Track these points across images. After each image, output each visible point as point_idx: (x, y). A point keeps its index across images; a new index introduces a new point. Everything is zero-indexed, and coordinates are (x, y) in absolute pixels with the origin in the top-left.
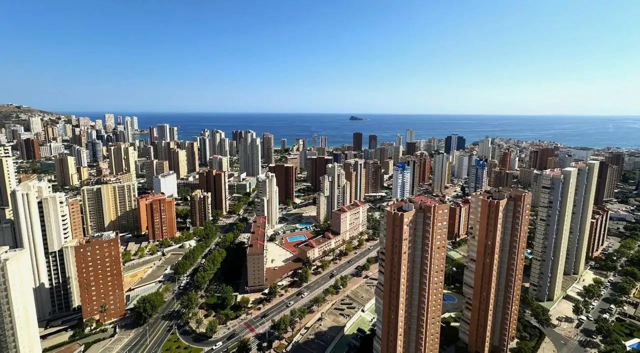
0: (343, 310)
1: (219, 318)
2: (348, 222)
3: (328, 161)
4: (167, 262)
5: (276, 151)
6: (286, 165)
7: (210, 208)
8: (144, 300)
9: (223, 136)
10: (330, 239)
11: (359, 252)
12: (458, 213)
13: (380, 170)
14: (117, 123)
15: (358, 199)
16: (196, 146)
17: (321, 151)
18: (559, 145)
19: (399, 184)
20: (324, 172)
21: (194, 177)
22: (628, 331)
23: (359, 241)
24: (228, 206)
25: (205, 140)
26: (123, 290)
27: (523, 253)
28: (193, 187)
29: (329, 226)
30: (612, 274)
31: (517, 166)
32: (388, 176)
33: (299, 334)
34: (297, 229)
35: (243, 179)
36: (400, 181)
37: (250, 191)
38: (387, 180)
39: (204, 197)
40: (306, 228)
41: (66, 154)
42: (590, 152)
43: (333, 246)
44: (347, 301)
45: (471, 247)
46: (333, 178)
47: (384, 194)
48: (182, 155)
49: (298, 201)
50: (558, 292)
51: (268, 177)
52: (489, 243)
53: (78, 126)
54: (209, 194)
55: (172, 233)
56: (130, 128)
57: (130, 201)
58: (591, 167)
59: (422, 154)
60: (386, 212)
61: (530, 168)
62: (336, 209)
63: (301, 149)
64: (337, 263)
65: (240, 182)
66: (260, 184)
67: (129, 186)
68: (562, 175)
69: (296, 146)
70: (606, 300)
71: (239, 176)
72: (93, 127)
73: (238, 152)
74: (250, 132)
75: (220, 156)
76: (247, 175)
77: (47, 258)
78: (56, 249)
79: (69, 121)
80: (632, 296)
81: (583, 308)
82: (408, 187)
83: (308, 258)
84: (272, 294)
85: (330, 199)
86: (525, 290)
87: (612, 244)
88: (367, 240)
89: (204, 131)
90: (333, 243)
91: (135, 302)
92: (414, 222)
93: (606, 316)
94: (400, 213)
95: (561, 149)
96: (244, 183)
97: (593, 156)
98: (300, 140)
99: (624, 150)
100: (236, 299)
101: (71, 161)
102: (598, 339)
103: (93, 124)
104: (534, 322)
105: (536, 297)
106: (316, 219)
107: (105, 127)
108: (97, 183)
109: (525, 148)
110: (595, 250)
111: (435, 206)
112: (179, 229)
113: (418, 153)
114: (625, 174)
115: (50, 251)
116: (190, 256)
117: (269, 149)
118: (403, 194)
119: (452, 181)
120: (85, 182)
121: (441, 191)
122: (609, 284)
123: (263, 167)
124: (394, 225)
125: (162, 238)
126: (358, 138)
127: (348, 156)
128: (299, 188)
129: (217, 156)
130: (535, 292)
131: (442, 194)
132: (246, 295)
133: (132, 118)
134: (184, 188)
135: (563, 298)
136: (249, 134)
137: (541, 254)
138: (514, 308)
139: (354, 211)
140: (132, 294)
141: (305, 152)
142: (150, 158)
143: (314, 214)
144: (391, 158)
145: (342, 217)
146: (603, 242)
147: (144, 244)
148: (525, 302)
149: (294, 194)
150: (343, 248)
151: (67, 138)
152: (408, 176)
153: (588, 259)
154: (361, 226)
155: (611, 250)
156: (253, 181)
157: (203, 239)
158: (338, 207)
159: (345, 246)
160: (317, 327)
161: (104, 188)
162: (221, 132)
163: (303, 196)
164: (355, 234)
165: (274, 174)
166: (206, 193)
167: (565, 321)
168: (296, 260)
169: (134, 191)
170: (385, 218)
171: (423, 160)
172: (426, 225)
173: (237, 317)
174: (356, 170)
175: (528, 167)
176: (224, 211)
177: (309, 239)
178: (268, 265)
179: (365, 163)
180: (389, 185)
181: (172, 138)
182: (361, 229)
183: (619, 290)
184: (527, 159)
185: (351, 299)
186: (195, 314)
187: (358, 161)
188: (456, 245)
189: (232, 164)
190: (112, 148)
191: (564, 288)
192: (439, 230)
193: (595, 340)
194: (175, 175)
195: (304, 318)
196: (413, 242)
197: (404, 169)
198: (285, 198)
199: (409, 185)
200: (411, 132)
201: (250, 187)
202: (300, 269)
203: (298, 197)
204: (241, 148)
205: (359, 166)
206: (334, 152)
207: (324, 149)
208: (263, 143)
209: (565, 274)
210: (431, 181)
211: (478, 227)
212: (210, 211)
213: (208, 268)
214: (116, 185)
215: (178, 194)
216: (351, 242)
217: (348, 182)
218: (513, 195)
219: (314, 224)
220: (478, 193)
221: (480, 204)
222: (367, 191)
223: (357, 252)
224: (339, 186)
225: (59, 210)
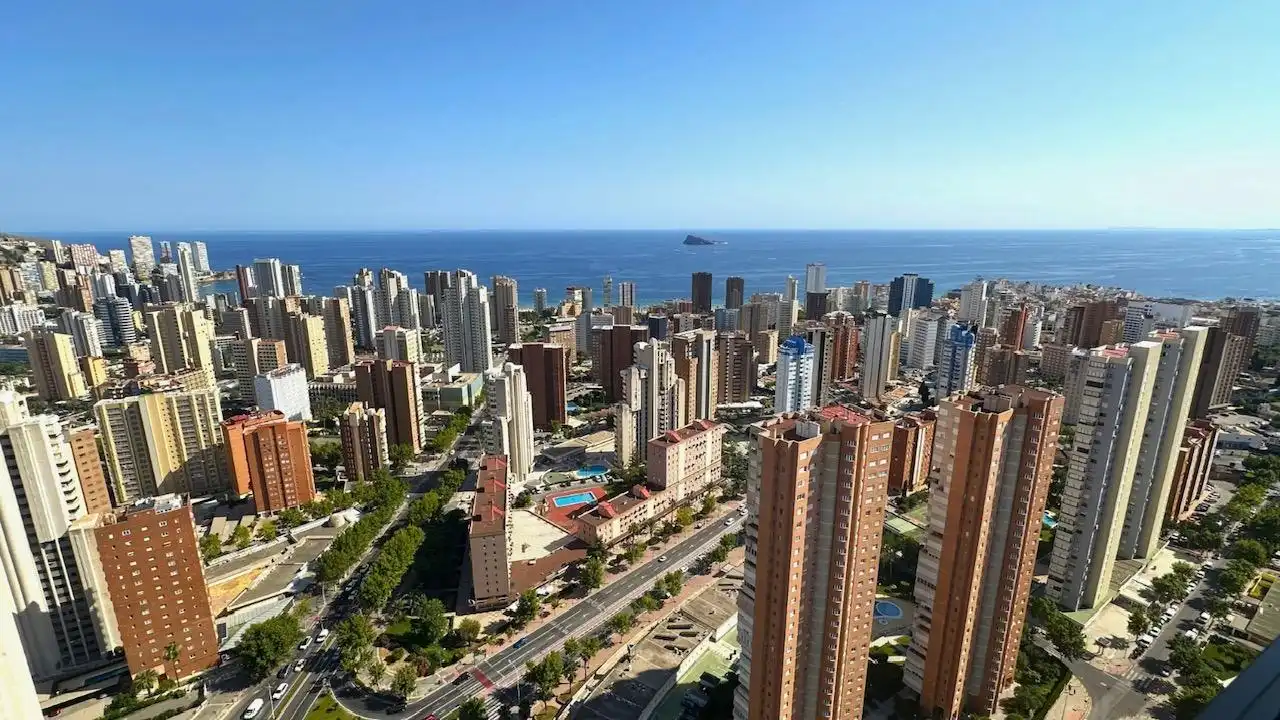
0: (673, 639)
1: (418, 663)
2: (682, 465)
3: (637, 336)
4: (299, 555)
5: (523, 315)
6: (546, 346)
7: (385, 440)
8: (257, 632)
9: (404, 284)
10: (645, 498)
11: (704, 524)
12: (911, 438)
13: (749, 353)
14: (162, 259)
15: (703, 417)
16: (345, 307)
17: (622, 313)
18: (1129, 295)
19: (790, 382)
20: (630, 360)
21: (346, 376)
22: (1229, 661)
23: (704, 502)
24: (423, 435)
25: (363, 294)
26: (210, 615)
27: (1039, 517)
28: (345, 397)
29: (642, 473)
30: (1211, 554)
31: (1038, 339)
32: (765, 366)
33: (584, 686)
34: (573, 480)
35: (454, 378)
36: (792, 376)
37: (470, 403)
38: (764, 374)
39: (371, 418)
40: (593, 478)
41: (49, 329)
42: (1193, 308)
43: (650, 514)
44: (682, 621)
45: (935, 510)
46: (650, 371)
47: (757, 405)
48: (316, 327)
49: (574, 422)
50: (1103, 591)
51: (508, 374)
52: (973, 499)
53: (70, 266)
54: (382, 413)
55: (305, 494)
56: (190, 267)
57: (207, 430)
58: (1190, 340)
59: (839, 317)
60: (760, 440)
61: (1065, 343)
62: (656, 436)
63: (578, 310)
64: (658, 549)
65: (447, 383)
66: (492, 387)
67: (202, 396)
68: (1130, 358)
69: (567, 304)
70: (1195, 604)
71: (444, 372)
72: (105, 268)
73: (438, 319)
74: (463, 275)
75: (400, 329)
76: (462, 370)
77: (36, 553)
78: (55, 536)
79: (48, 256)
80: (1245, 593)
81: (1148, 620)
82: (808, 388)
83: (599, 540)
84: (526, 612)
85: (643, 418)
86: (1037, 589)
87: (1220, 494)
88: (722, 500)
89: (361, 273)
90: (652, 507)
91: (237, 638)
92: (820, 460)
93: (1192, 634)
94: (790, 443)
95: (1131, 304)
96: (456, 385)
97: (1198, 316)
98: (576, 292)
99: (1260, 302)
100: (451, 625)
101: (64, 344)
102: (1171, 677)
103: (105, 260)
104: (1051, 650)
105: (1058, 601)
106: (614, 458)
107: (133, 268)
108: (129, 392)
109: (1057, 302)
110: (1182, 508)
111: (863, 427)
112: (321, 486)
113: (832, 315)
114: (1257, 353)
115: (41, 540)
116: (346, 544)
117: (509, 311)
118: (797, 405)
119: (901, 373)
120: (102, 392)
121: (877, 396)
122: (1203, 573)
123: (495, 351)
124: (777, 468)
125: (286, 506)
126: (702, 284)
127: (682, 323)
128: (577, 395)
129: (393, 328)
130: (1057, 592)
131: (879, 401)
132: (471, 617)
133: (193, 246)
134: (325, 399)
135: (1112, 602)
136: (463, 279)
137: (1074, 519)
138: (1014, 624)
139: (694, 440)
140: (229, 621)
141: (588, 319)
142: (244, 336)
143: (610, 448)
144: (773, 327)
145: (668, 454)
146: (1199, 492)
147: (247, 520)
148: (1036, 611)
149: (567, 409)
150: (671, 517)
151: (46, 293)
152: (809, 365)
153: (1167, 525)
154: (708, 473)
155: (1213, 509)
156: (475, 381)
157: (374, 506)
158: (660, 433)
159: (675, 513)
160: (619, 673)
161: (145, 401)
162: (399, 274)
163: (585, 412)
164: (697, 487)
165: (521, 367)
166: (373, 411)
167: (1111, 647)
168: (574, 544)
169: (214, 410)
170: (760, 453)
171: (842, 329)
172: (843, 465)
173: (454, 661)
174: (698, 354)
175: (1060, 341)
176: (416, 444)
177: (600, 500)
178: (516, 556)
179: (718, 339)
180: (767, 385)
181: (289, 290)
182: (708, 478)
183: (1222, 583)
184: (1060, 325)
185: (689, 617)
186: (367, 657)
187: (702, 335)
188: (905, 506)
189: (426, 345)
190: (155, 314)
191: (1116, 583)
192: (870, 475)
193: (1165, 679)
194: (303, 373)
195: (592, 658)
196: (817, 500)
197: (801, 351)
198: (547, 416)
199: (810, 383)
200: (818, 269)
201: (470, 395)
202: (584, 562)
203: (574, 414)
204: (445, 307)
205: (705, 344)
206: (650, 316)
207: (628, 311)
208: (493, 299)
209: (1119, 557)
210: (857, 375)
211: (950, 467)
212: (386, 447)
213: (388, 566)
214: (171, 395)
215: (313, 413)
216: (688, 505)
217: (681, 380)
218: (1026, 403)
219: (609, 471)
220: (955, 398)
221: (957, 420)
222: (721, 399)
223: (700, 525)
224: (662, 388)
225: (50, 451)
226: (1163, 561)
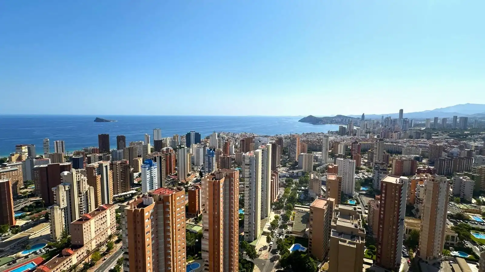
2: (93, 230)
3: (64, 168)
10: (69, 255)
11: (107, 257)
12: (197, 194)
13: (128, 169)
15: (106, 203)
17: (56, 157)
18: (255, 135)
19: (148, 179)
20: (58, 181)
22: (290, 242)
23: (107, 246)
27: (238, 212)
29: (69, 240)
30: (282, 210)
31: (234, 152)
32: (138, 173)
34: (19, 258)
36: (148, 176)
38: (137, 177)
40: (35, 253)
42: (269, 138)
43: (74, 262)
46: (71, 186)
47: (134, 192)
49: (20, 223)
50: (259, 232)
52: (216, 213)
58: (268, 147)
59: (167, 150)
60: (125, 211)
61: (241, 152)
62: (78, 218)
68: (255, 155)
69: (15, 155)
70: (281, 227)
80: (290, 220)
81: (271, 237)
82: (156, 181)
85: (69, 212)
86: (241, 238)
87: (281, 191)
88: (117, 242)
90: (75, 258)
92: (155, 213)
93: (281, 237)
94: (140, 209)
95: (255, 138)
97: (271, 140)
98: (23, 148)
99: (282, 136)
102: (278, 254)
104: (248, 259)
105: (248, 240)
106: (50, 237)
109: (237, 138)
110: (274, 198)
111: (172, 195)
113: (164, 149)
114: (284, 150)
118: (152, 187)
119: (193, 168)
121: (185, 179)
122: (281, 217)
126: (104, 140)
127: (92, 158)
128: (23, 206)
130: (247, 237)
131: (186, 181)
135: (262, 235)
137: (248, 210)
138: (235, 254)
139: (99, 217)
141: (32, 162)
143: (48, 232)
144: (140, 156)
145: (84, 227)
146: (277, 192)
148: (242, 247)
149: (14, 215)
150: (88, 260)
152: (155, 171)
153: (272, 204)
154: (109, 230)
155: (281, 197)
158: (80, 216)
159: (90, 257)
164: (103, 239)
167: (263, 250)
170: (126, 217)
171: (169, 154)
174: (100, 173)
175: (239, 151)
177: (39, 265)
179: (111, 165)
180: (139, 182)
182: (109, 232)
183: (285, 218)
184: (239, 146)
187: (102, 164)
188: (198, 221)
191: (262, 228)
193: (277, 255)
197: (151, 165)
199: (157, 178)
200: (158, 131)
203: (20, 218)
205: (104, 169)
206: (74, 157)
207: (60, 155)
209: (262, 219)
210: (176, 172)
211: (207, 203)
216: (98, 250)
217: (91, 187)
218: (228, 174)
219: (47, 245)
220: (206, 177)
221: (207, 185)
222: (116, 192)
223: (105, 258)
224: (80, 193)
226: (272, 216)
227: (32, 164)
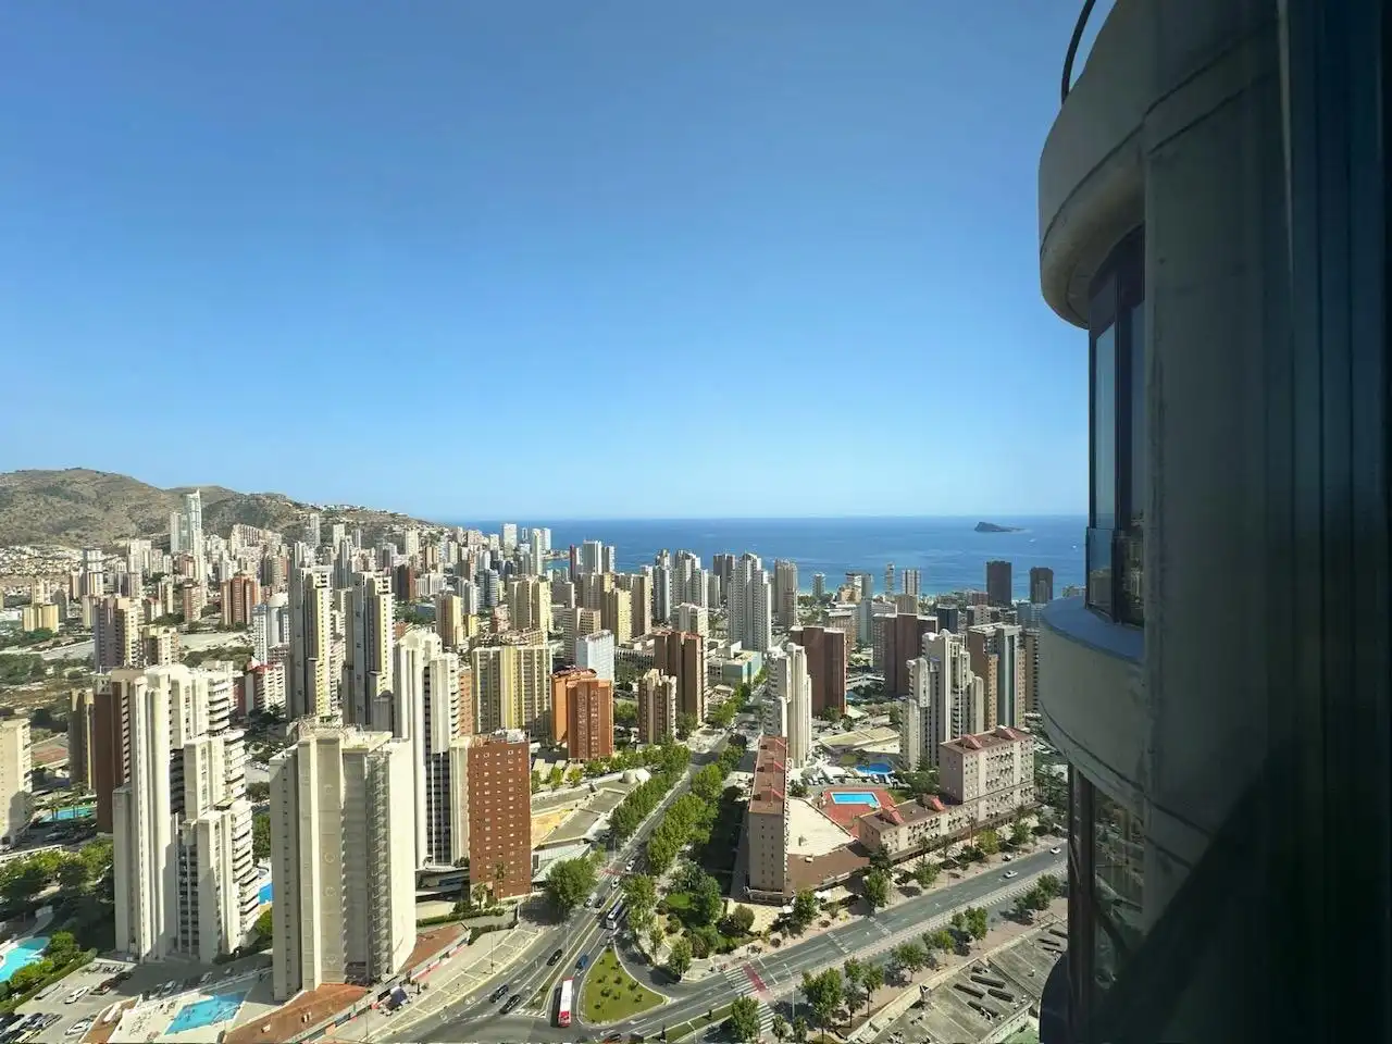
0: (980, 996)
1: (693, 940)
2: (983, 778)
3: (926, 626)
4: (600, 805)
5: (801, 600)
6: (826, 630)
7: (674, 707)
8: (562, 870)
9: (698, 565)
10: (936, 810)
11: (1014, 857)
14: (520, 541)
15: (1008, 723)
16: (649, 584)
17: (906, 601)
20: (917, 649)
21: (644, 644)
23: (1013, 830)
24: (706, 707)
25: (663, 574)
26: (529, 843)
28: (643, 664)
29: (933, 779)
33: (867, 1024)
35: (736, 655)
37: (749, 680)
39: (665, 684)
41: (449, 592)
43: (944, 831)
44: (988, 975)
46: (941, 664)
48: (624, 600)
49: (852, 712)
51: (790, 654)
53: (465, 545)
54: (674, 680)
55: (606, 750)
56: (539, 547)
57: (540, 681)
62: (949, 740)
63: (858, 597)
64: (958, 876)
65: (730, 659)
66: (774, 667)
67: (541, 651)
69: (846, 590)
71: (727, 648)
72: (486, 547)
73: (724, 597)
74: (750, 558)
75: (693, 606)
76: (743, 647)
77: (428, 763)
78: (441, 750)
79: (453, 538)
83: (883, 850)
84: (803, 914)
85: (932, 717)
88: (1039, 831)
89: (661, 555)
90: (945, 822)
91: (548, 870)
96: (737, 662)
98: (856, 578)
100: (725, 909)
101: (457, 602)
103: (486, 541)
106: (899, 760)
107: (502, 545)
108: (492, 643)
112: (620, 745)
115: (433, 752)
116: (639, 801)
117: (789, 593)
120: (476, 642)
123: (774, 633)
125: (590, 757)
126: (999, 575)
127: (977, 614)
128: (856, 684)
129: (687, 605)
132: (746, 905)
133: (543, 532)
134: (629, 664)
136: (749, 562)
139: (998, 751)
140: (543, 855)
141: (869, 605)
142: (568, 605)
143: (893, 748)
145: (965, 762)
147: (560, 764)
149: (846, 696)
150: (971, 841)
151: (449, 565)
154: (1017, 792)
156: (753, 657)
157: (666, 767)
158: (954, 736)
159: (976, 836)
160: (911, 1020)
161: (504, 650)
162: (694, 556)
163: (867, 703)
164: (1003, 808)
165: (802, 648)
166: (667, 677)
168: (857, 848)
169: (548, 663)
173: (728, 950)
174: (998, 649)
176: (699, 715)
178: (792, 848)
179: (1023, 635)
181: (606, 568)
182: (1017, 799)
185: (998, 971)
186: (650, 920)
187: (1002, 630)
189: (712, 622)
190: (516, 584)
194: (612, 638)
195: (876, 990)
198: (827, 706)
201: (749, 674)
202: (867, 872)
203: (854, 704)
204: (733, 588)
205: (1007, 640)
206: (939, 606)
207: (912, 599)
208: (774, 581)
212: (674, 713)
213: (672, 831)
214: (522, 648)
215: (615, 675)
216: (993, 829)
217: (978, 678)
219: (893, 772)
222: (1031, 706)
223: (1009, 857)
224: (955, 685)
225: (450, 682)
227: (869, 610)
